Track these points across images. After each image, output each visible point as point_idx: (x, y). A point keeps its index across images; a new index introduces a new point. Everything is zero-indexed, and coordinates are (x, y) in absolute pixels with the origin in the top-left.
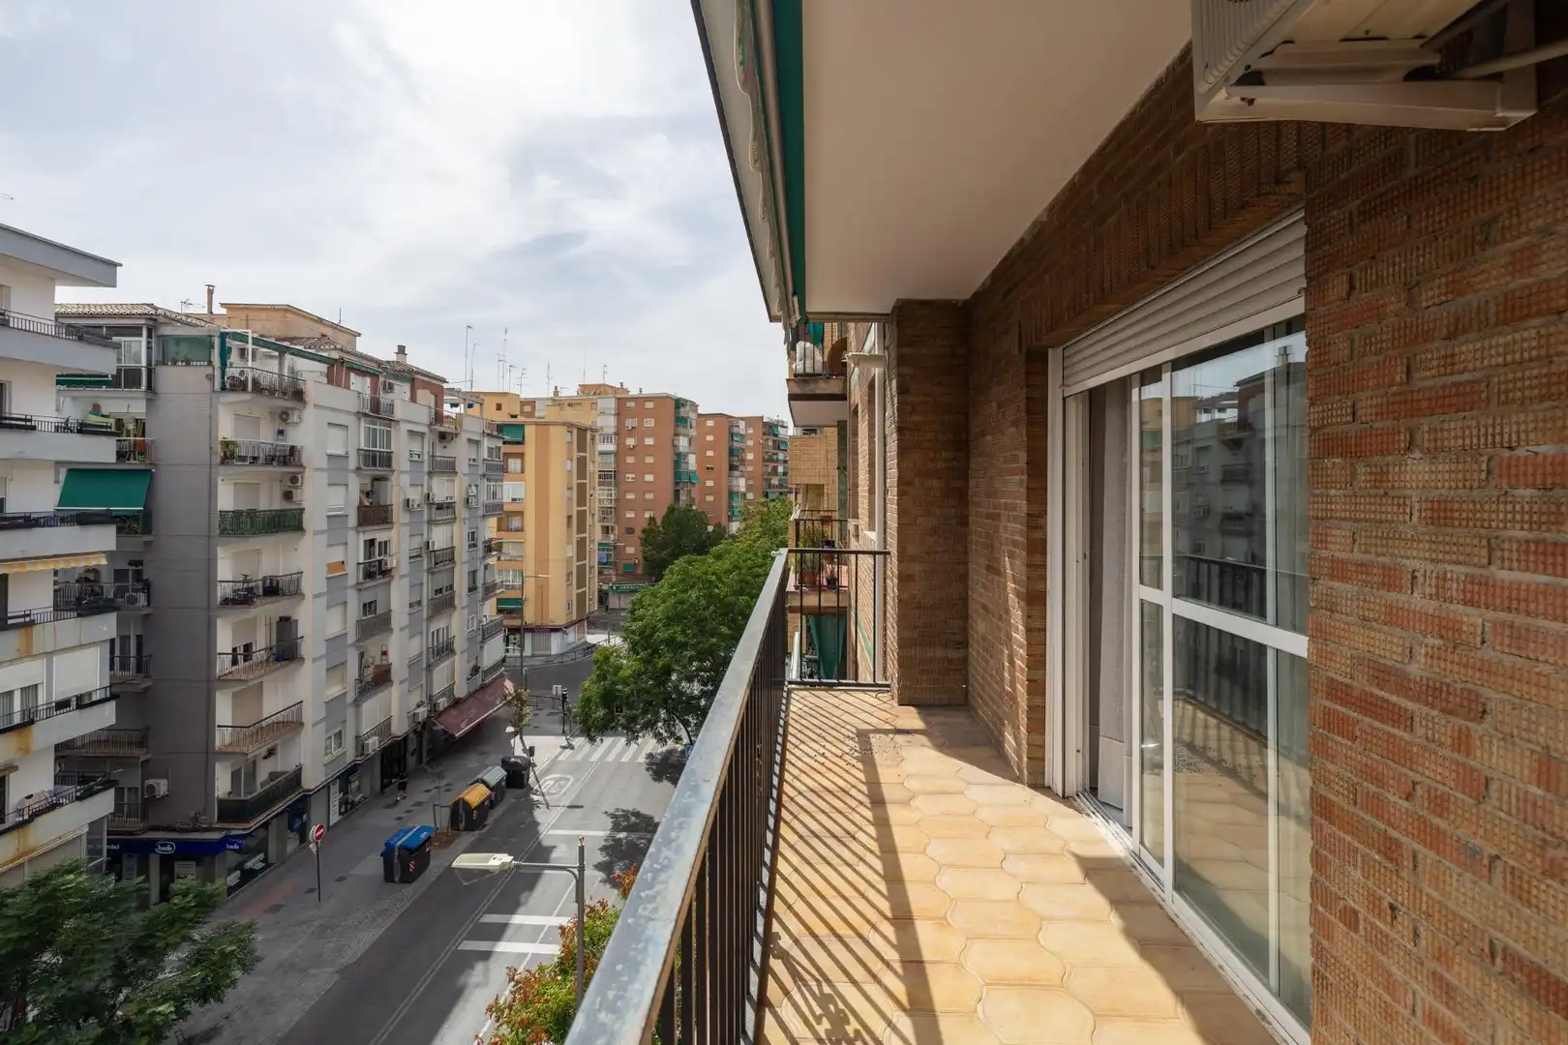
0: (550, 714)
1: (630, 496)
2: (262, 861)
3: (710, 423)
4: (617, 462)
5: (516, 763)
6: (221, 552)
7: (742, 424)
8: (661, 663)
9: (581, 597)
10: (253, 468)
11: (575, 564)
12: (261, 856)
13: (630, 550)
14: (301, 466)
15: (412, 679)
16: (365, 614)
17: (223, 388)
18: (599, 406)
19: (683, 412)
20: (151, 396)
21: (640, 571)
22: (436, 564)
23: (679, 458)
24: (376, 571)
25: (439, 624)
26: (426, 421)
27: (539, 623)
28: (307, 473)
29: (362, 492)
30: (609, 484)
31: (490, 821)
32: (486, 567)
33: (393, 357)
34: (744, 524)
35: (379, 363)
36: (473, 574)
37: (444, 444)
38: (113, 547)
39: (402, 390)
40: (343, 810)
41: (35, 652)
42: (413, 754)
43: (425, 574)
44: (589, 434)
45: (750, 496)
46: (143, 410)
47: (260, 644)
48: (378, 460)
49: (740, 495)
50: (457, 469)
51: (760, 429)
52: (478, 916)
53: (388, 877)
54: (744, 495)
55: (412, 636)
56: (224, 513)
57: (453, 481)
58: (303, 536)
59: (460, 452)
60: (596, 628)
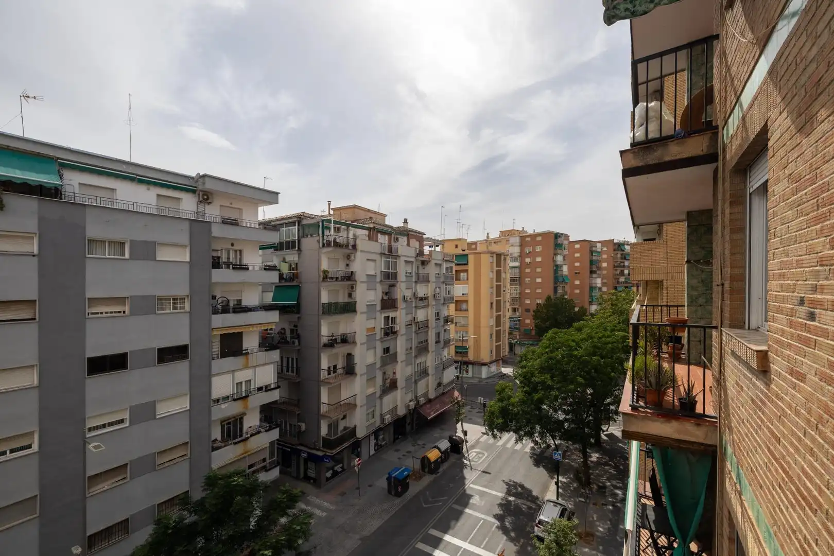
0: (478, 412)
1: (528, 291)
2: (341, 468)
3: (577, 246)
4: (520, 272)
5: (456, 440)
6: (322, 322)
7: (599, 245)
8: (536, 397)
9: (498, 347)
10: (336, 283)
11: (495, 329)
12: (341, 465)
13: (528, 321)
14: (356, 281)
15: (407, 387)
16: (384, 354)
17: (323, 246)
18: (510, 242)
19: (560, 241)
20: (299, 252)
21: (533, 333)
22: (419, 328)
23: (557, 268)
24: (390, 332)
25: (420, 360)
26: (414, 255)
27: (475, 360)
28: (358, 283)
29: (383, 293)
30: (516, 285)
31: (441, 470)
32: (445, 331)
33: (402, 225)
34: (599, 307)
35: (392, 227)
36: (438, 335)
37: (424, 267)
38: (278, 320)
39: (403, 240)
40: (376, 448)
41: (249, 366)
42: (409, 424)
43: (414, 334)
44: (502, 258)
45: (604, 289)
46: (297, 259)
47: (340, 366)
48: (390, 277)
49: (597, 289)
50: (430, 280)
51: (611, 248)
52: (428, 529)
53: (389, 492)
54: (600, 289)
55: (407, 365)
56: (324, 304)
57: (428, 285)
58: (356, 314)
59: (431, 270)
60: (507, 364)
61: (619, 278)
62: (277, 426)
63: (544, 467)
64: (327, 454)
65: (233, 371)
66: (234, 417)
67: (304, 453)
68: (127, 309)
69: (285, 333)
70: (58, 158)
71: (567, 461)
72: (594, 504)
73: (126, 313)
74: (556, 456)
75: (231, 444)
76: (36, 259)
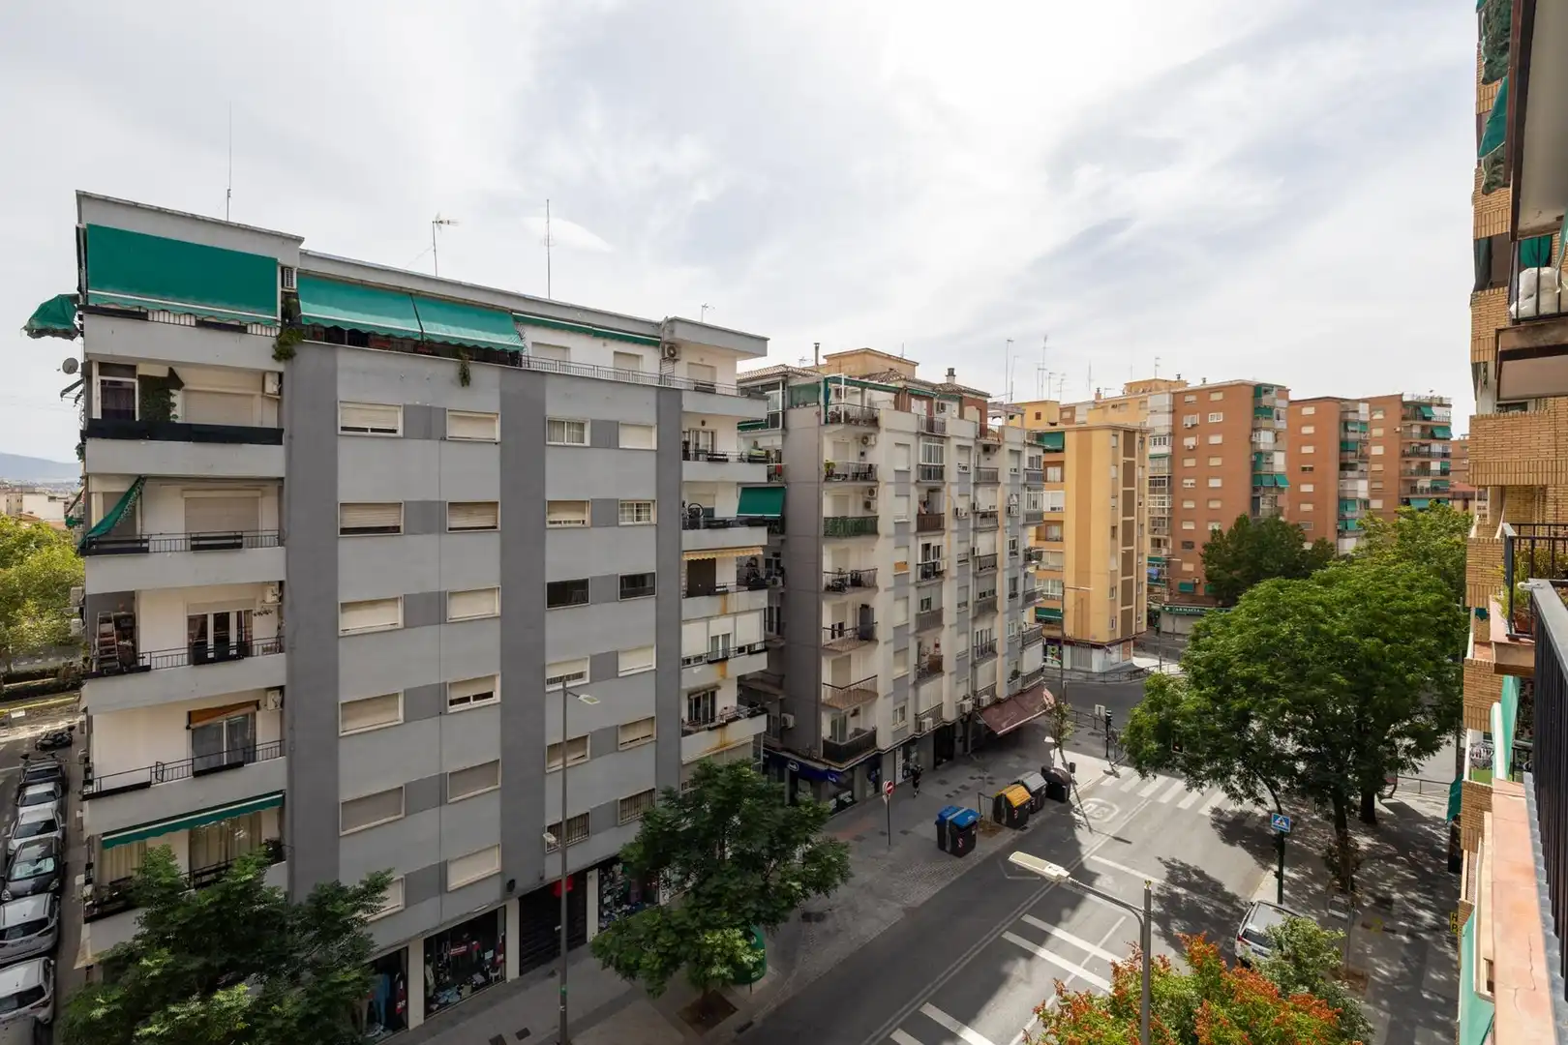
0: (1092, 734)
1: (1189, 505)
2: (850, 797)
3: (1309, 411)
4: (1172, 466)
5: (1056, 776)
6: (825, 550)
7: (1363, 408)
8: (1236, 705)
9: (1127, 616)
10: (845, 484)
11: (1120, 579)
12: (849, 793)
13: (1188, 567)
14: (877, 481)
15: (958, 673)
16: (922, 609)
17: (826, 422)
18: (1149, 404)
19: (1266, 400)
20: (785, 433)
21: (1201, 592)
22: (981, 569)
23: (1259, 458)
24: (931, 572)
25: (982, 626)
26: (973, 436)
27: (1079, 637)
28: (881, 485)
29: (920, 502)
30: (1162, 491)
31: (1031, 824)
32: (1026, 575)
33: (944, 380)
34: (1364, 544)
35: (931, 386)
36: (1014, 581)
37: (988, 456)
38: (765, 543)
39: (953, 407)
40: (905, 774)
41: (728, 612)
42: (960, 741)
43: (971, 578)
44: (1137, 436)
45: (1377, 504)
46: (780, 443)
47: (849, 624)
48: (932, 474)
49: (1358, 503)
50: (1000, 480)
51: (1397, 412)
52: (1021, 914)
53: (941, 845)
54: (1366, 503)
55: (960, 633)
56: (827, 519)
57: (996, 491)
58: (878, 538)
59: (1003, 462)
60: (1144, 650)
61: (1416, 481)
62: (764, 711)
63: (1243, 845)
64: (833, 768)
65: (708, 618)
66: (705, 690)
67: (792, 764)
68: (587, 517)
69: (756, 566)
70: (513, 311)
71: (1296, 842)
72: (1363, 925)
73: (586, 522)
74: (1277, 821)
75: (704, 729)
76: (498, 447)
